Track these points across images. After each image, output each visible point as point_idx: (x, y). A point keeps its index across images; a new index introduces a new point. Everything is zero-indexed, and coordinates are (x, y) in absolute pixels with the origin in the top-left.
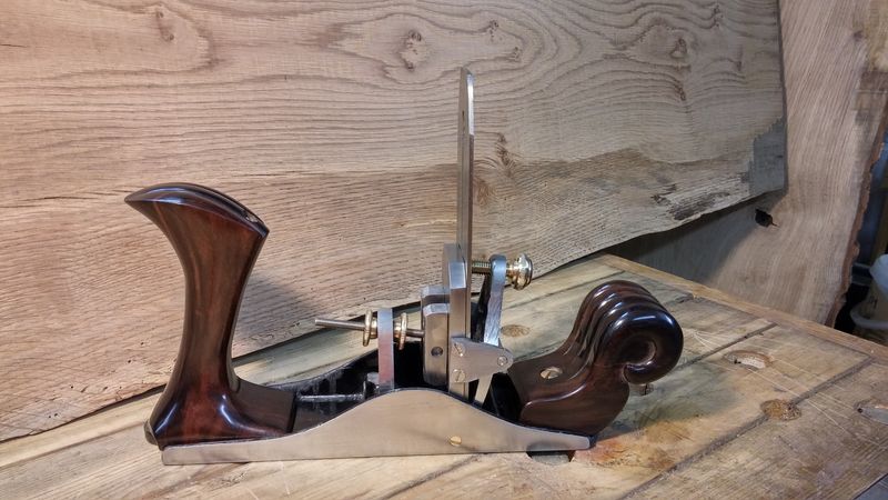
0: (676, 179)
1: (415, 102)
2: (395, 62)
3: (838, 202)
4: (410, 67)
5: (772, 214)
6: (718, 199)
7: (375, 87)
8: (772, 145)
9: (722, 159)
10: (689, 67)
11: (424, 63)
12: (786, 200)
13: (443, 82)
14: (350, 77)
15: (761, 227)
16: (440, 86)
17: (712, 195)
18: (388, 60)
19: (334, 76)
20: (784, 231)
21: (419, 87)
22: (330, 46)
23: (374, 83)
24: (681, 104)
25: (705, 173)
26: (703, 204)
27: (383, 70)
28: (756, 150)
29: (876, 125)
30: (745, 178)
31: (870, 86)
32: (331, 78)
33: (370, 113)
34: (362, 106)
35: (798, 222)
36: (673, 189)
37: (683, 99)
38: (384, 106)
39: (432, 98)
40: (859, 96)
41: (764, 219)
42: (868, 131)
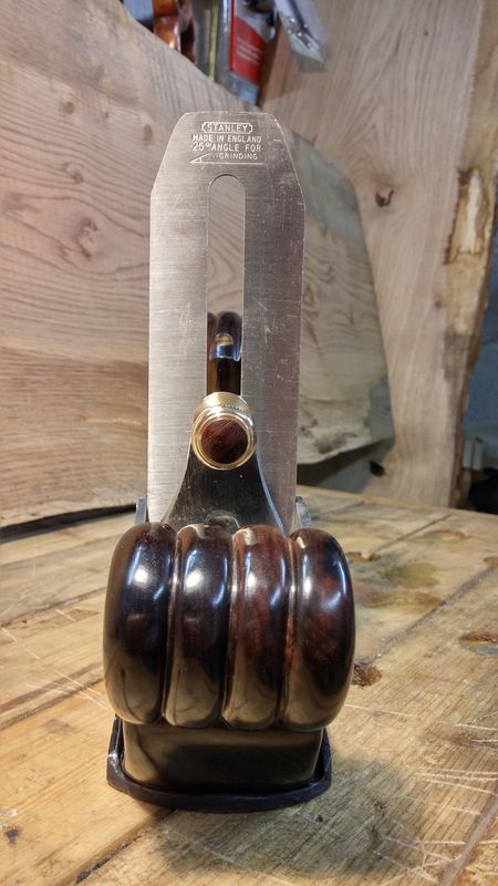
0: (317, 414)
1: (94, 291)
2: (73, 245)
4: (87, 255)
5: (384, 464)
6: (349, 439)
7: (55, 266)
11: (101, 254)
12: (395, 451)
13: (118, 276)
14: (30, 250)
15: (375, 478)
16: (116, 280)
17: (344, 435)
18: (66, 242)
19: (13, 245)
20: (395, 480)
21: (96, 277)
22: (9, 213)
23: (54, 263)
24: (314, 345)
25: (338, 413)
26: (339, 441)
27: (62, 251)
28: (372, 399)
29: (461, 380)
30: (367, 424)
31: (452, 347)
32: (10, 247)
33: (50, 292)
34: (43, 283)
35: (407, 471)
36: (315, 423)
37: (315, 340)
38: (63, 288)
39: (109, 290)
40: (445, 356)
41: (377, 470)
42: (455, 386)
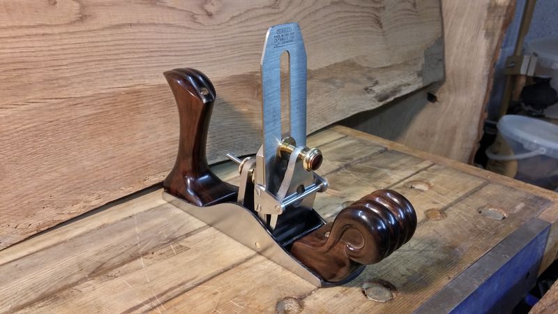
0: (378, 77)
1: (215, 37)
2: (200, 12)
3: (475, 86)
4: (210, 15)
5: (437, 95)
6: (403, 88)
7: (189, 28)
8: (436, 54)
9: (405, 64)
10: (384, 8)
11: (219, 12)
12: (445, 86)
13: (231, 23)
14: (172, 23)
15: (431, 104)
16: (230, 26)
17: (400, 86)
18: (196, 11)
19: (162, 22)
20: (444, 105)
21: (218, 27)
22: (158, 4)
23: (187, 26)
24: (380, 31)
25: (396, 72)
26: (395, 91)
27: (193, 17)
28: (426, 57)
29: (496, 39)
30: (420, 74)
31: (493, 15)
32: (160, 24)
33: (186, 45)
34: (181, 41)
35: (452, 99)
36: (376, 83)
37: (381, 27)
38: (195, 40)
39: (225, 34)
40: (486, 21)
41: (432, 98)
42: (492, 43)
